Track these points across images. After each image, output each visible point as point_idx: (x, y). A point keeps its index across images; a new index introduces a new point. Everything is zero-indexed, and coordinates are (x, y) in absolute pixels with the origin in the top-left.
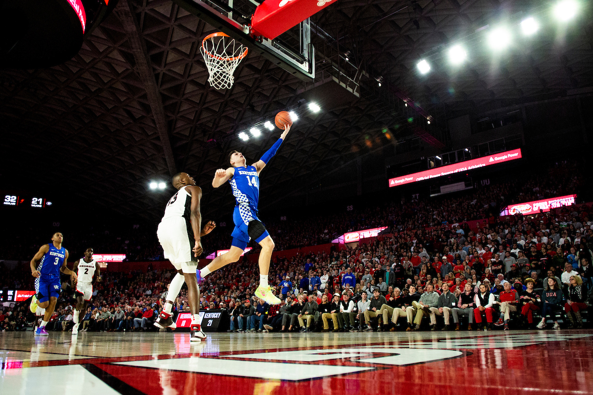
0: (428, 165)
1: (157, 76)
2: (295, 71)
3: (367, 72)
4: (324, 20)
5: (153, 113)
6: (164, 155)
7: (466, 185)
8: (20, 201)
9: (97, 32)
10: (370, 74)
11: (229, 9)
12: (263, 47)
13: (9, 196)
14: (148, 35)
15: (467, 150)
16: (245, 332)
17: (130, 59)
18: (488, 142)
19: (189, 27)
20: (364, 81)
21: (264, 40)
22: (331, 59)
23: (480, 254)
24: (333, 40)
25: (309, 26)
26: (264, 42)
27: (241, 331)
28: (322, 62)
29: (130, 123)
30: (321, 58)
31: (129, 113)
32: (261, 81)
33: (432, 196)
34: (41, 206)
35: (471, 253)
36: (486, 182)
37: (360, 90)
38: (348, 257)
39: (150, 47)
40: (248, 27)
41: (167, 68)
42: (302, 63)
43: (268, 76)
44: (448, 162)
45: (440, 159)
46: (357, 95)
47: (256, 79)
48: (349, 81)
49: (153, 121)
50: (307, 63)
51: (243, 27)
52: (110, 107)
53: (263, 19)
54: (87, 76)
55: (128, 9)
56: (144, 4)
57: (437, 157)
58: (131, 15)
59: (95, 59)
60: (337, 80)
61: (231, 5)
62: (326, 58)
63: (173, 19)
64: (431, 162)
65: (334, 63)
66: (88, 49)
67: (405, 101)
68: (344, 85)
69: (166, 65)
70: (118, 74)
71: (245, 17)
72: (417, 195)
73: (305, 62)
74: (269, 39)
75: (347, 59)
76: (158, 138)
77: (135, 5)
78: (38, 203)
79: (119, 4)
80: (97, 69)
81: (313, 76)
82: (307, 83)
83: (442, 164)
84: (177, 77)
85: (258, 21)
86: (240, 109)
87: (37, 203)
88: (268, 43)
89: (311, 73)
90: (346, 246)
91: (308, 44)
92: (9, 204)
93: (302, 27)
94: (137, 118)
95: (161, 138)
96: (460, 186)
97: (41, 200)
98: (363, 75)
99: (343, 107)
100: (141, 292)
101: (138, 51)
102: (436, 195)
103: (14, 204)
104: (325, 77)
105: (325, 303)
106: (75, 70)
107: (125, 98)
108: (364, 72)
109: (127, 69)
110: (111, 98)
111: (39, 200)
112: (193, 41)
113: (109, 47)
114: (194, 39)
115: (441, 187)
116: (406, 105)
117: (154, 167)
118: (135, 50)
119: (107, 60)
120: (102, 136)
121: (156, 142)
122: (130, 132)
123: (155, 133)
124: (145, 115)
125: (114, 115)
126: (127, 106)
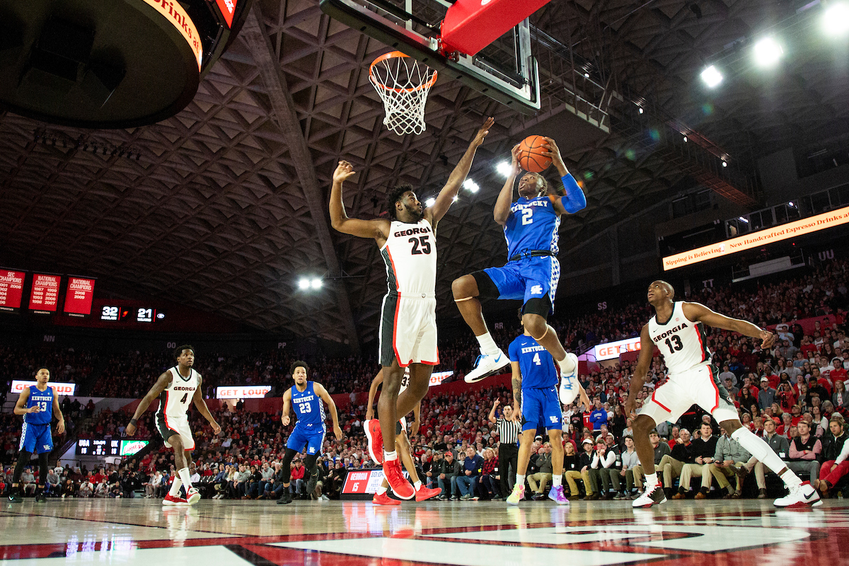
0: (727, 231)
1: (303, 123)
2: (510, 100)
3: (619, 93)
4: (547, 17)
5: (300, 177)
6: (317, 238)
7: (793, 262)
8: (122, 314)
9: (218, 67)
10: (625, 94)
11: (407, 16)
12: (460, 68)
13: (108, 308)
14: (287, 65)
15: (791, 204)
16: (449, 500)
17: (264, 101)
18: (827, 190)
19: (346, 48)
20: (615, 107)
21: (460, 57)
22: (561, 77)
23: (825, 372)
24: (563, 48)
25: (527, 31)
26: (462, 60)
27: (444, 498)
28: (548, 83)
29: (267, 195)
30: (547, 77)
31: (266, 180)
32: (455, 119)
33: (735, 281)
34: (150, 320)
35: (808, 371)
36: (828, 255)
37: (611, 121)
38: (603, 382)
39: (291, 82)
40: (436, 41)
41: (317, 110)
42: (520, 88)
43: (466, 111)
44: (760, 226)
45: (747, 221)
46: (606, 129)
47: (448, 116)
48: (592, 108)
49: (301, 189)
50: (528, 87)
51: (428, 40)
52: (239, 173)
53: (459, 25)
54: (206, 130)
55: (258, 30)
56: (281, 20)
57: (741, 218)
58: (263, 39)
59: (215, 106)
60: (572, 110)
61: (409, 9)
62: (554, 76)
63: (323, 39)
64: (731, 227)
65: (566, 84)
66: (206, 92)
67: (684, 133)
68: (584, 116)
69: (315, 106)
70: (248, 125)
71: (431, 26)
72: (711, 281)
73: (524, 86)
74: (468, 56)
75: (587, 75)
76: (308, 215)
77: (268, 24)
78: (146, 315)
79: (246, 25)
80: (219, 119)
81: (538, 105)
82: (526, 117)
83: (750, 230)
84: (331, 123)
85: (451, 30)
86: (425, 164)
87: (144, 315)
88: (466, 62)
89: (535, 101)
90: (599, 366)
91: (528, 58)
92: (108, 318)
93: (517, 32)
94: (276, 186)
95: (313, 213)
96: (783, 264)
97: (150, 311)
98: (614, 98)
99: (585, 150)
101: (276, 90)
102: (742, 279)
103: (115, 318)
104: (554, 106)
105: (571, 455)
106: (189, 124)
107: (259, 159)
108: (615, 94)
109: (260, 117)
110: (239, 160)
111: (147, 312)
112: (352, 67)
113: (235, 87)
114: (354, 65)
115: (750, 267)
116: (685, 139)
117: (305, 256)
118: (270, 89)
119: (232, 106)
120: (229, 216)
121: (305, 220)
122: (268, 207)
123: (304, 207)
124: (289, 182)
125: (244, 185)
126: (262, 169)
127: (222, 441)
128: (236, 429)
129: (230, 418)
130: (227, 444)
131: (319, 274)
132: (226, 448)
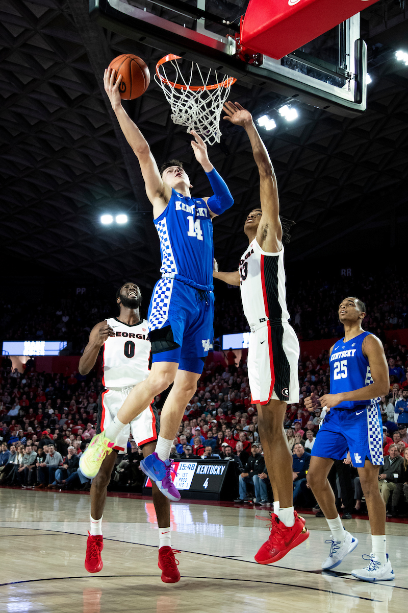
6: (123, 163)
29: (61, 108)
31: (59, 90)
52: (25, 80)
70: (36, 20)
76: (111, 133)
94: (73, 98)
100: (91, 411)
107: (50, 64)
109: (51, 10)
110: (26, 65)
117: (107, 185)
120: (15, 134)
121: (109, 141)
122: (63, 124)
123: (106, 125)
124: (86, 92)
125: (33, 96)
126: (55, 77)
127: (8, 409)
128: (24, 393)
129: (18, 380)
130: (14, 412)
131: (124, 207)
132: (13, 418)
